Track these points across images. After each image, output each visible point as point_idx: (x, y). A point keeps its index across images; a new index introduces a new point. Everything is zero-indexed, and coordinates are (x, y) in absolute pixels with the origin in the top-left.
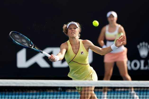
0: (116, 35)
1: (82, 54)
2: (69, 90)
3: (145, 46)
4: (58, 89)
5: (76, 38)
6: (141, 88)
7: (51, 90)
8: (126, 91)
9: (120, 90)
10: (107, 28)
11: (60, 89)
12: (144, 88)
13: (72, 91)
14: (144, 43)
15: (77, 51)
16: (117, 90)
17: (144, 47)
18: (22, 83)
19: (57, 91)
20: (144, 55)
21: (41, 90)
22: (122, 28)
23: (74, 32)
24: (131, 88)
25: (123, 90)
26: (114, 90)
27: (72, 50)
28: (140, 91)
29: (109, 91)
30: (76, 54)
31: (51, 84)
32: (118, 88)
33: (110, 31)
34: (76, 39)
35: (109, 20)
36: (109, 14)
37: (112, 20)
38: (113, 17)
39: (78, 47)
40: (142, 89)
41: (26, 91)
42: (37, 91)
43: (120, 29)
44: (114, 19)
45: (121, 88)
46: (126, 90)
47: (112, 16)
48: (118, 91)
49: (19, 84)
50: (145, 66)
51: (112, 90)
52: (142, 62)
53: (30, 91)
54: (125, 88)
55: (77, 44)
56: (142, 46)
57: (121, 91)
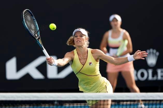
0: (120, 42)
1: (91, 64)
2: (67, 104)
3: (153, 53)
4: (54, 103)
5: (83, 46)
6: (149, 101)
7: (47, 104)
8: (132, 105)
9: (125, 103)
10: (110, 33)
11: (56, 103)
12: (153, 100)
13: (70, 105)
14: (151, 50)
15: (84, 61)
16: (121, 103)
17: (151, 55)
18: (12, 97)
19: (54, 105)
20: (152, 64)
21: (34, 104)
22: (127, 34)
23: (80, 40)
24: (138, 101)
25: (129, 103)
26: (119, 103)
27: (79, 61)
28: (149, 105)
29: (113, 105)
30: (84, 65)
31: (46, 97)
32: (123, 101)
33: (113, 37)
34: (84, 48)
35: (113, 24)
36: (112, 18)
37: (116, 24)
38: (117, 20)
39: (86, 57)
40: (151, 102)
41: (17, 106)
42: (30, 106)
43: (124, 34)
44: (118, 24)
45: (127, 101)
46: (132, 103)
47: (115, 20)
48: (123, 105)
49: (9, 97)
50: (153, 76)
51: (116, 103)
52: (150, 71)
53: (22, 106)
54: (131, 101)
55: (85, 54)
56: (150, 53)
57: (126, 105)
